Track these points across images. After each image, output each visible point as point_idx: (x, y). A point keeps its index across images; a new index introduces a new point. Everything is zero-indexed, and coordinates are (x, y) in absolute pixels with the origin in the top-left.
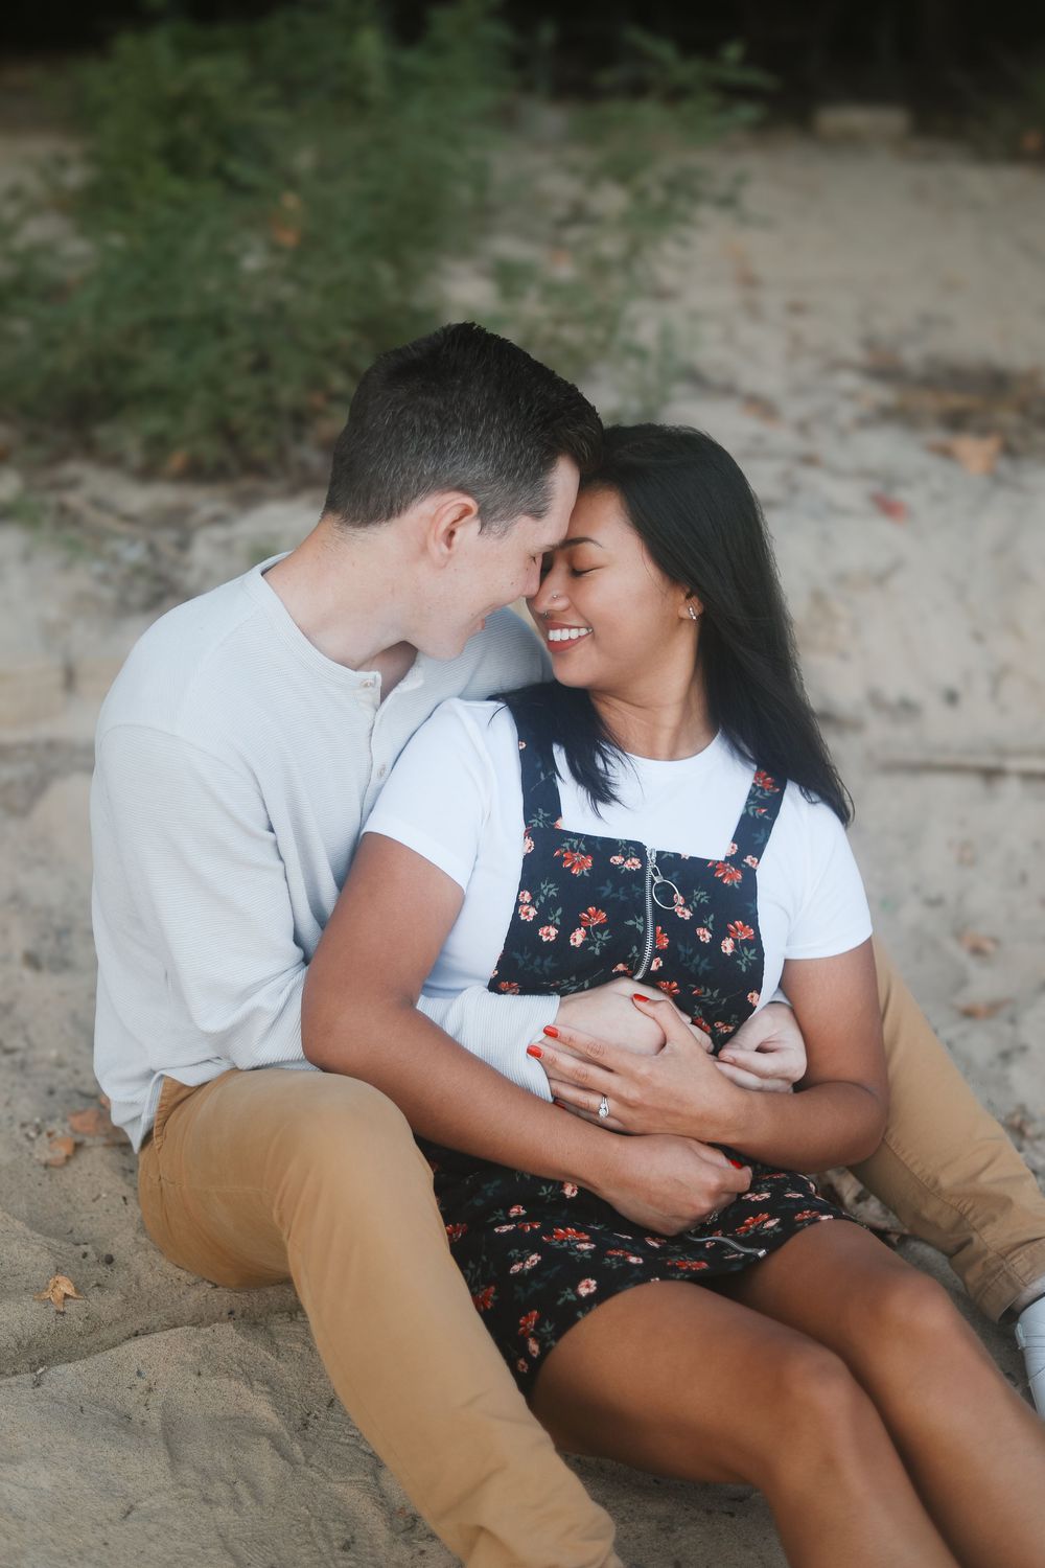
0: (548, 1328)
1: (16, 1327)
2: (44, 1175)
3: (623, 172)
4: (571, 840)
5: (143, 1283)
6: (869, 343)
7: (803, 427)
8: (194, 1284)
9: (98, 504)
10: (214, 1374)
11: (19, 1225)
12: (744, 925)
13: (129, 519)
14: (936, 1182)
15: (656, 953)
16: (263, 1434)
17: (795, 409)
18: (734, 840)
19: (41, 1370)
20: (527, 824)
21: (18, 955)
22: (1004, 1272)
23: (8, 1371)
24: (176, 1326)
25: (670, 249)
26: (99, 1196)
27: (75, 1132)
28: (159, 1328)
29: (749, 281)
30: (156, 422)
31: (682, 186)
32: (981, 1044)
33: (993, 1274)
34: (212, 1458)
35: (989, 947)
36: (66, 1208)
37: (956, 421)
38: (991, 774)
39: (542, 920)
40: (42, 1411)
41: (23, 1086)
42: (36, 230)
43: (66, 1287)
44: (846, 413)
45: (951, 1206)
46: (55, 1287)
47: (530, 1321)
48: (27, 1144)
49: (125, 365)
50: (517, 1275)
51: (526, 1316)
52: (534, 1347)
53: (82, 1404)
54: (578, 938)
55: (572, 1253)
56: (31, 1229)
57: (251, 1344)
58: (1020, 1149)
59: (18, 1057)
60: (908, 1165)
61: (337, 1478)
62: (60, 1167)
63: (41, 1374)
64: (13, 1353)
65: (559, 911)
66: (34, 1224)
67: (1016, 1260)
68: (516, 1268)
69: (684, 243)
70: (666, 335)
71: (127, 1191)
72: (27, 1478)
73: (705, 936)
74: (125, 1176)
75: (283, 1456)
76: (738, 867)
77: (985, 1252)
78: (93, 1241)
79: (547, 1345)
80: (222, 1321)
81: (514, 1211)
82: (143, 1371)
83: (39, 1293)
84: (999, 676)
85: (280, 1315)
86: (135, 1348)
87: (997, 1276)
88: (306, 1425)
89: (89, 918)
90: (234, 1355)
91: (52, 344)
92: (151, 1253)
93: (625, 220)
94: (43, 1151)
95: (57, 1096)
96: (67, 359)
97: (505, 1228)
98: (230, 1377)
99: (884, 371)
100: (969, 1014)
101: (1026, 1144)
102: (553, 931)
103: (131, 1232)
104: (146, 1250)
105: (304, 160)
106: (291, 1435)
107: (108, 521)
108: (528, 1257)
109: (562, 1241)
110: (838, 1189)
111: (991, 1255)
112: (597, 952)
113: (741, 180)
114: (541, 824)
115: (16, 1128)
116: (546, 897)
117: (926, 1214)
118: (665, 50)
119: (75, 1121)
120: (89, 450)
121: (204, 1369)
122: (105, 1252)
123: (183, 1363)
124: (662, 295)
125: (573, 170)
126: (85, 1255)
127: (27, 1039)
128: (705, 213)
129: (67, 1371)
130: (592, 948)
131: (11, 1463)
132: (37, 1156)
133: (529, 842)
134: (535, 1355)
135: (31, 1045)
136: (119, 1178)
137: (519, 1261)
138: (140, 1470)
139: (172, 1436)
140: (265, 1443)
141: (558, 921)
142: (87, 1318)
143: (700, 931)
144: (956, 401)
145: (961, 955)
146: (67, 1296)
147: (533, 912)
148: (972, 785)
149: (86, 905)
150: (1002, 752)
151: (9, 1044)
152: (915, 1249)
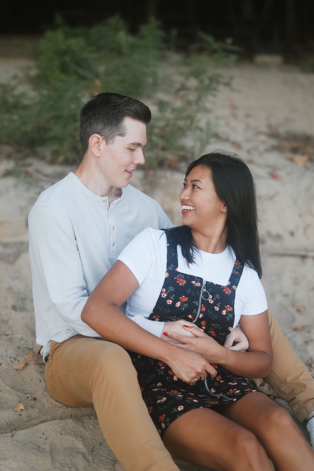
0: (168, 420)
1: (7, 419)
2: (16, 373)
3: (197, 74)
4: (180, 275)
5: (45, 406)
6: (269, 127)
7: (249, 152)
8: (61, 407)
9: (38, 171)
10: (66, 434)
11: (8, 388)
12: (230, 307)
13: (46, 176)
14: (286, 379)
15: (201, 312)
16: (80, 453)
17: (246, 146)
18: (229, 281)
19: (14, 432)
20: (167, 268)
21: (10, 306)
22: (305, 407)
23: (4, 432)
24: (54, 420)
25: (210, 98)
26: (32, 380)
27: (26, 360)
28: (49, 420)
29: (234, 107)
30: (55, 147)
31: (214, 80)
32: (299, 339)
33: (301, 408)
34: (64, 460)
35: (302, 309)
36: (22, 383)
37: (295, 151)
38: (304, 257)
39: (168, 298)
40: (13, 444)
41: (10, 346)
42: (21, 89)
43: (22, 407)
44: (262, 147)
45: (290, 387)
46: (18, 407)
47: (162, 417)
48: (11, 363)
49: (46, 130)
50: (159, 403)
51: (161, 416)
52: (163, 425)
53: (26, 443)
54: (178, 304)
55: (176, 398)
56: (12, 389)
57: (77, 426)
58: (310, 371)
59: (9, 337)
60: (277, 374)
61: (102, 467)
62: (21, 370)
63: (14, 433)
64: (5, 427)
65: (174, 296)
66: (13, 388)
67: (309, 404)
68: (159, 401)
69: (214, 96)
70: (208, 124)
71: (41, 378)
72: (9, 465)
73: (217, 309)
74: (40, 374)
75: (86, 460)
76: (230, 289)
77: (299, 401)
78: (30, 393)
79: (167, 425)
80: (69, 418)
81: (159, 384)
82: (44, 433)
83: (14, 409)
84: (306, 228)
85: (86, 417)
86: (42, 426)
87: (303, 409)
88: (93, 451)
89: (32, 295)
90: (72, 429)
91: (24, 123)
92: (48, 397)
93: (197, 89)
94: (16, 366)
95: (20, 349)
96: (29, 128)
97: (156, 390)
98: (70, 435)
99: (274, 135)
100: (296, 330)
101: (312, 370)
102: (171, 301)
103: (42, 390)
104: (46, 396)
105: (102, 69)
106: (89, 454)
107: (40, 176)
108: (163, 398)
109: (173, 394)
110: (255, 382)
111: (301, 402)
112: (183, 310)
113: (231, 78)
114: (172, 269)
115: (8, 358)
116: (170, 291)
117: (282, 389)
118: (210, 39)
119: (26, 357)
120: (35, 154)
121: (63, 433)
122: (34, 396)
123: (56, 431)
124: (207, 111)
125: (182, 74)
126: (28, 397)
127: (12, 331)
128: (221, 88)
129: (21, 432)
130: (182, 308)
131: (4, 460)
132: (14, 367)
133: (167, 274)
134: (163, 428)
135: (13, 333)
136: (39, 374)
137: (160, 399)
138: (43, 463)
139: (52, 453)
140: (81, 456)
141: (173, 299)
142: (28, 416)
143: (215, 307)
144: (295, 144)
145: (293, 311)
146: (22, 410)
147: (166, 295)
148: (298, 260)
149: (31, 291)
150: (307, 250)
151: (7, 333)
152: (278, 401)
